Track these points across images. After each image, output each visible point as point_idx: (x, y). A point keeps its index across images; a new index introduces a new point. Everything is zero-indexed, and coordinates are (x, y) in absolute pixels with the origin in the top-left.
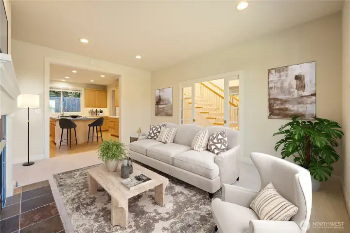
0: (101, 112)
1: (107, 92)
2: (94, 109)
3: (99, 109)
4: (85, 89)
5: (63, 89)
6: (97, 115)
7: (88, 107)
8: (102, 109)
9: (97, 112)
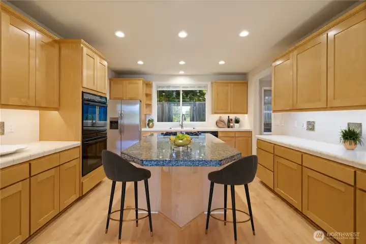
0: (237, 121)
1: (247, 83)
2: (225, 117)
3: (232, 116)
4: (212, 83)
5: (183, 87)
6: (229, 127)
7: (216, 113)
8: (239, 116)
9: (229, 121)
